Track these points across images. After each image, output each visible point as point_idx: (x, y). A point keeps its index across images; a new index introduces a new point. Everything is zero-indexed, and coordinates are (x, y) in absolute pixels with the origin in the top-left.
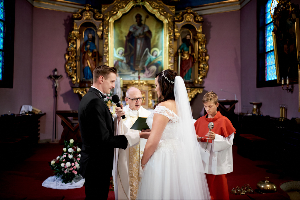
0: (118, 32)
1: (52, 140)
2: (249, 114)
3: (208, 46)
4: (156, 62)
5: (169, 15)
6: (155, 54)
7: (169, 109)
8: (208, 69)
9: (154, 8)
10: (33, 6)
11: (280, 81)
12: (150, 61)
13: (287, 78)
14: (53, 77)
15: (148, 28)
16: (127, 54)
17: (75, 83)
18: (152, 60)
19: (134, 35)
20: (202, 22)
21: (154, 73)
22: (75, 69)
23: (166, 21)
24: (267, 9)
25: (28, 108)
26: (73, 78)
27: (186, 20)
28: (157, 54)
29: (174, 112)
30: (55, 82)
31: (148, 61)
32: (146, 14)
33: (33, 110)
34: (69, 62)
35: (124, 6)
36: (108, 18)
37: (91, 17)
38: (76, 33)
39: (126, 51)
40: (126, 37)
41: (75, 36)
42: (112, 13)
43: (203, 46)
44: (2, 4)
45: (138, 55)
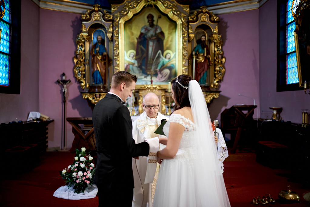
0: (129, 33)
1: (61, 148)
2: (268, 120)
3: (224, 47)
4: (169, 65)
5: (182, 15)
6: (168, 57)
7: (184, 117)
8: (224, 72)
10: (39, 7)
11: (303, 85)
12: (163, 65)
14: (61, 82)
15: (161, 29)
16: (138, 57)
17: (84, 88)
18: (165, 63)
19: (145, 37)
20: (218, 22)
21: (167, 77)
22: (84, 73)
23: (179, 22)
24: (288, 8)
25: (36, 115)
26: (82, 82)
28: (170, 57)
29: (190, 120)
30: (63, 87)
31: (161, 64)
32: (159, 14)
33: (41, 116)
34: (77, 66)
35: (135, 6)
36: (118, 19)
37: (100, 18)
38: (85, 35)
39: (137, 54)
40: (137, 39)
41: (84, 39)
42: (122, 13)
43: (219, 48)
44: (7, 6)
45: (151, 58)
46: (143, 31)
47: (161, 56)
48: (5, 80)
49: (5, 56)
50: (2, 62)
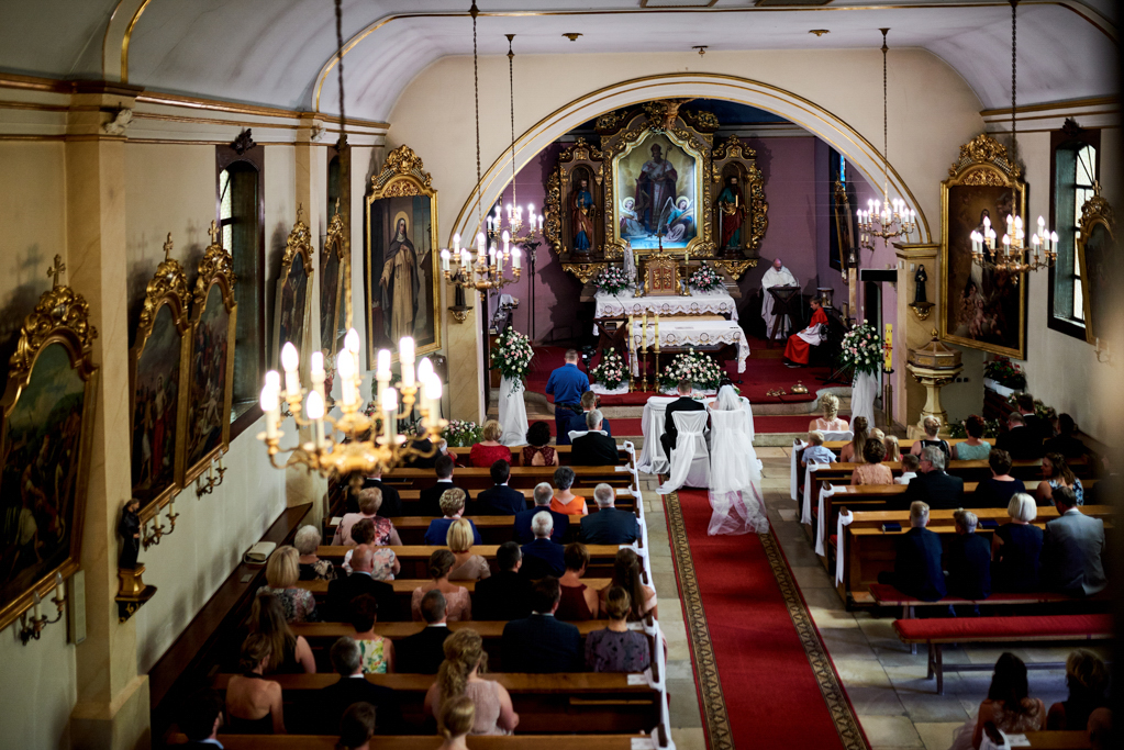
0: (625, 173)
3: (766, 188)
4: (684, 217)
5: (703, 147)
6: (682, 205)
8: (766, 226)
9: (681, 138)
12: (676, 218)
14: (529, 247)
15: (672, 166)
16: (638, 207)
17: (560, 254)
18: (678, 215)
19: (649, 177)
21: (681, 235)
22: (559, 231)
23: (698, 158)
26: (557, 245)
27: (730, 155)
28: (685, 206)
31: (672, 216)
35: (636, 137)
36: (611, 157)
37: (586, 156)
39: (637, 203)
40: (637, 180)
42: (616, 149)
45: (657, 209)
46: (645, 169)
47: (673, 204)
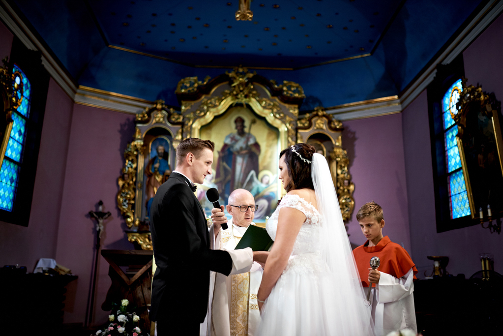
3: (352, 169)
4: (267, 193)
5: (288, 118)
6: (265, 180)
8: (353, 206)
9: (264, 108)
10: (73, 102)
11: (477, 215)
12: (258, 192)
13: (488, 206)
14: (95, 215)
15: (255, 139)
16: (219, 180)
17: (131, 227)
18: (260, 190)
19: (232, 150)
20: (341, 130)
21: (263, 212)
22: (132, 202)
23: (283, 129)
24: (444, 107)
25: (50, 264)
26: (129, 217)
27: (315, 126)
28: (269, 182)
29: (312, 206)
30: (98, 223)
31: (254, 191)
32: (251, 117)
33: (57, 267)
34: (123, 191)
35: (217, 104)
36: (191, 122)
37: (164, 119)
38: (139, 144)
39: (218, 175)
40: (219, 152)
41: (137, 150)
42: (197, 115)
43: (343, 169)
44: (27, 93)
45: (238, 182)
46: (228, 141)
47: (255, 178)
48: (7, 202)
49: (12, 165)
50: (7, 173)
